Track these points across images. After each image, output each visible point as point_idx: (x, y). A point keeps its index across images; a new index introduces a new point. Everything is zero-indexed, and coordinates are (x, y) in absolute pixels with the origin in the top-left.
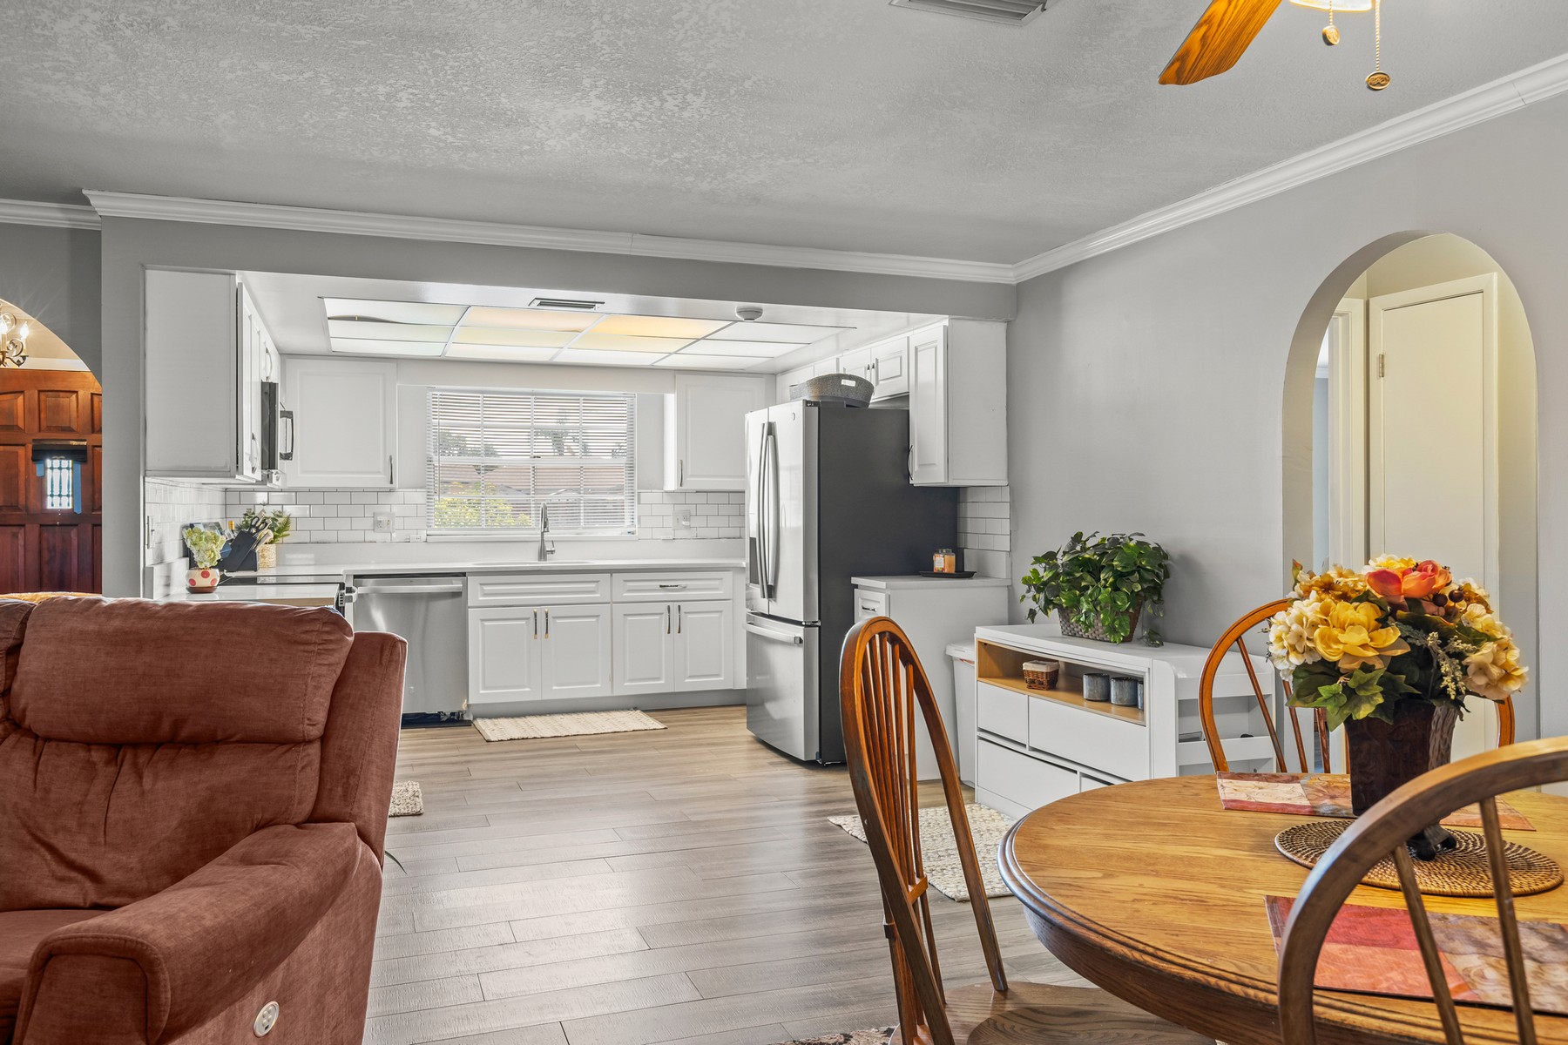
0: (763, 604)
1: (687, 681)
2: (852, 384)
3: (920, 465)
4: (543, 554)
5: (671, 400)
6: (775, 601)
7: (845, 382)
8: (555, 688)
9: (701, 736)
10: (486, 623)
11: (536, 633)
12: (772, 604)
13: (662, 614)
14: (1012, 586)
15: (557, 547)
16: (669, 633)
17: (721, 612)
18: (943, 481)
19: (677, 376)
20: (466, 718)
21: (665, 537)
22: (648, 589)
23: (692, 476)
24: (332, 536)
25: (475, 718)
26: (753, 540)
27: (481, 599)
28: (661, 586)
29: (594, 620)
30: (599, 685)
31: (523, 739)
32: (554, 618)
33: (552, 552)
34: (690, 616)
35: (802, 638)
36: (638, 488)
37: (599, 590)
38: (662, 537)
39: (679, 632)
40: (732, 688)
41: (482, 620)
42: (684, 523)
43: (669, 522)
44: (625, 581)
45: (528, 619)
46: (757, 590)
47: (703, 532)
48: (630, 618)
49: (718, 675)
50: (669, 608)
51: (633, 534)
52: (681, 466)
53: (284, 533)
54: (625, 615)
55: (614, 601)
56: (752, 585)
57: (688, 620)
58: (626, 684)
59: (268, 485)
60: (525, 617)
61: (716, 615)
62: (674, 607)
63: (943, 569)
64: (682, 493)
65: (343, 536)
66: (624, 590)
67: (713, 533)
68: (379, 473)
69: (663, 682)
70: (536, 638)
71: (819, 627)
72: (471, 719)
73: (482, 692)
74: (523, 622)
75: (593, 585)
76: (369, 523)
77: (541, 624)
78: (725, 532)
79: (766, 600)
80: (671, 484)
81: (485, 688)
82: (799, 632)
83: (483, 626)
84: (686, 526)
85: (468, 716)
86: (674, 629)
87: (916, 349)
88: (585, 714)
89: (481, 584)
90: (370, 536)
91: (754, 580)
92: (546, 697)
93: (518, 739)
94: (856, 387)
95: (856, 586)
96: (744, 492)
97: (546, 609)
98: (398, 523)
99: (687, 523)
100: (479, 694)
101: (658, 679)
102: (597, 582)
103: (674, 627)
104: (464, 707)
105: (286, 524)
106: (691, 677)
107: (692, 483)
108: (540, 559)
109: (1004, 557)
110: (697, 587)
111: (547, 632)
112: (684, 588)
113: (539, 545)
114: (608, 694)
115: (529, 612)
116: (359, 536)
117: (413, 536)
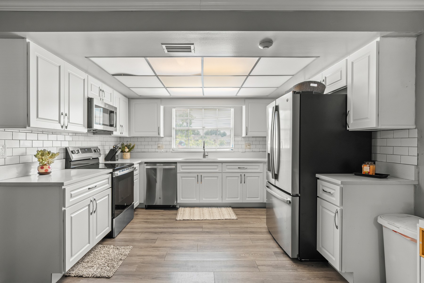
0: (273, 181)
1: (247, 199)
2: (316, 85)
3: (354, 120)
4: (204, 156)
5: (244, 107)
6: (278, 181)
7: (312, 85)
8: (204, 199)
9: (249, 226)
10: (183, 178)
11: (198, 181)
12: (276, 181)
13: (239, 177)
14: (419, 184)
15: (209, 154)
16: (241, 183)
17: (259, 177)
18: (375, 126)
19: (245, 100)
20: (177, 207)
21: (242, 151)
22: (235, 169)
23: (250, 132)
24: (147, 150)
25: (180, 207)
26: (269, 154)
27: (181, 170)
28: (239, 168)
29: (216, 178)
30: (218, 199)
31: (188, 220)
32: (204, 177)
33: (207, 155)
34: (248, 178)
35: (291, 201)
36: (234, 136)
37: (218, 169)
38: (241, 151)
39: (244, 183)
40: (262, 202)
41: (181, 177)
42: (248, 147)
43: (244, 146)
44: (227, 166)
45: (195, 177)
46: (270, 174)
47: (254, 150)
48: (228, 178)
49: (258, 198)
50: (241, 175)
51: (233, 150)
52: (247, 128)
53: (132, 149)
54: (226, 177)
55: (223, 172)
56: (268, 172)
57: (248, 179)
58: (227, 199)
59: (112, 135)
60: (195, 176)
61: (257, 178)
62: (243, 175)
63: (369, 172)
64: (247, 138)
65: (150, 150)
66: (226, 169)
67: (258, 150)
68: (155, 132)
69: (239, 199)
70: (198, 183)
71: (300, 197)
72: (178, 207)
73: (181, 199)
74: (194, 178)
75: (216, 167)
76: (156, 147)
77: (199, 178)
78: (261, 150)
79: (274, 180)
80: (244, 135)
81: (182, 198)
82: (289, 198)
83: (182, 179)
84: (249, 148)
85: (178, 206)
86: (243, 182)
87: (352, 63)
88: (213, 208)
89: (181, 166)
90: (157, 150)
91: (269, 170)
92: (201, 202)
93: (186, 220)
94: (318, 87)
95: (318, 178)
96: (266, 137)
97: (201, 174)
98: (164, 147)
99: (249, 147)
100: (181, 200)
101: (237, 198)
102: (218, 166)
103: (243, 181)
104: (175, 204)
105: (133, 147)
106: (248, 198)
107: (250, 134)
108: (203, 158)
109: (413, 169)
110: (251, 169)
111: (201, 181)
112: (246, 169)
113: (203, 154)
114: (221, 202)
115: (196, 175)
116: (154, 150)
117: (168, 150)
